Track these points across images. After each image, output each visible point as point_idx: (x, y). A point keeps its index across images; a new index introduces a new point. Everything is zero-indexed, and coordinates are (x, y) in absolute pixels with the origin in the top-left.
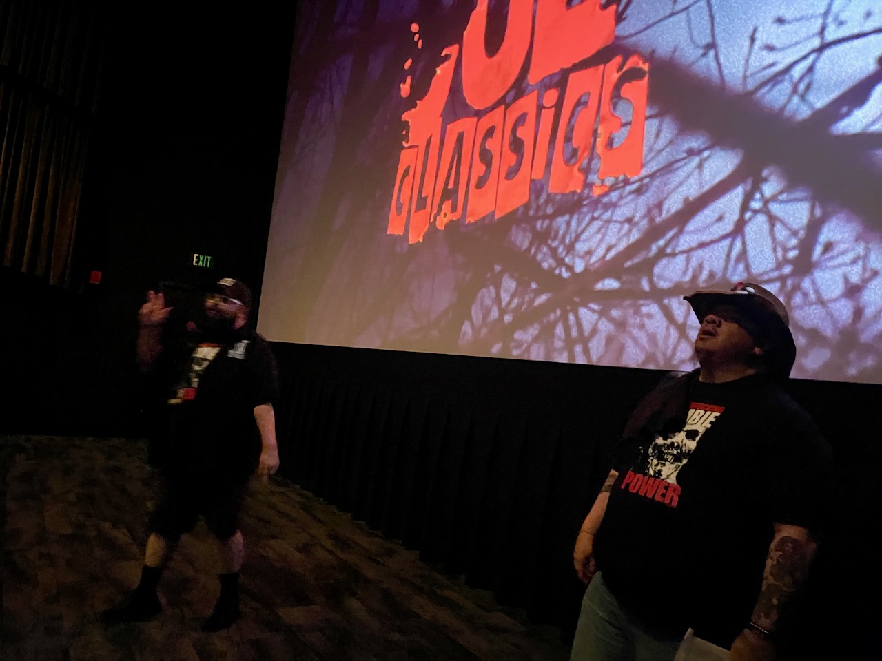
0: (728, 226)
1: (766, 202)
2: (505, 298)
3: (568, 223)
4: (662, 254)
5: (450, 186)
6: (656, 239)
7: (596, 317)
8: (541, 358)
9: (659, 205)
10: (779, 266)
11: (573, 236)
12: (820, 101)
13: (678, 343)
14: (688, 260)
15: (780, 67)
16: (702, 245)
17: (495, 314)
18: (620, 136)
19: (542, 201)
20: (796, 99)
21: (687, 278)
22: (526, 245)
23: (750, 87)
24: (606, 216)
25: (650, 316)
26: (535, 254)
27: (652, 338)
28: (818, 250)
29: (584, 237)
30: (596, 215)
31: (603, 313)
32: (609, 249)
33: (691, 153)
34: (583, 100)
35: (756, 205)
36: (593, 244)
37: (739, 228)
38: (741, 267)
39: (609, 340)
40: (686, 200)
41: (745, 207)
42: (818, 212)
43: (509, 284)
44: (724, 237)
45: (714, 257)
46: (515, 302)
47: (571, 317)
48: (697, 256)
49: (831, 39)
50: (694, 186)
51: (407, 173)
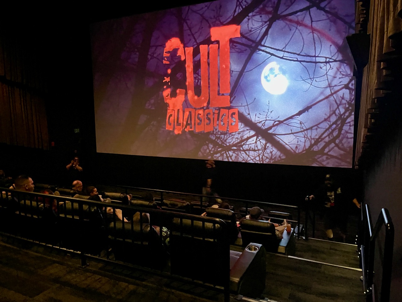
0: (254, 142)
1: (259, 140)
2: (210, 149)
3: (224, 137)
4: (244, 144)
5: (189, 122)
6: (243, 142)
7: (232, 153)
8: (221, 160)
9: (243, 137)
10: (262, 148)
11: (226, 139)
12: (266, 127)
13: (248, 158)
14: (249, 146)
15: (260, 121)
17: (208, 151)
18: (234, 124)
19: (217, 131)
20: (263, 127)
21: (249, 148)
22: (214, 139)
23: (256, 122)
24: (233, 136)
25: (243, 154)
26: (217, 141)
27: (243, 157)
28: (267, 147)
29: (228, 139)
30: (230, 136)
32: (234, 142)
33: (247, 130)
34: (225, 114)
35: (258, 140)
36: (230, 141)
38: (257, 148)
39: (236, 157)
40: (247, 137)
41: (256, 140)
42: (266, 142)
43: (211, 146)
45: (253, 146)
46: (213, 149)
47: (227, 153)
48: (250, 145)
49: (267, 119)
50: (248, 135)
51: (171, 115)
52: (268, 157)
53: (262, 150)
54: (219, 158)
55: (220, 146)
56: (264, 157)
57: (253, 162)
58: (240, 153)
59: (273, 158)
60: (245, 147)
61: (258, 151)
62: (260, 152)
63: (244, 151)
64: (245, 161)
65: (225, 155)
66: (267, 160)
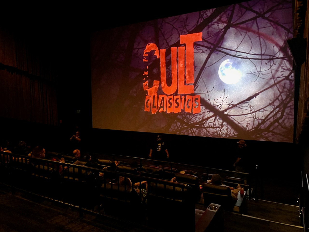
1: (217, 119)
2: (178, 126)
3: (189, 117)
4: (205, 123)
5: (162, 105)
6: (204, 121)
7: (196, 130)
8: (187, 135)
9: (204, 117)
10: (219, 126)
12: (222, 110)
13: (208, 133)
14: (208, 124)
15: (218, 105)
16: (210, 123)
17: (176, 128)
18: (197, 107)
19: (184, 113)
20: (220, 109)
21: (209, 126)
22: (181, 118)
23: (214, 106)
24: (196, 117)
25: (204, 130)
26: (183, 120)
27: (205, 133)
28: (223, 125)
29: (193, 119)
30: (194, 116)
31: (197, 129)
32: (197, 121)
33: (207, 111)
34: (190, 100)
35: (216, 119)
37: (214, 121)
38: (215, 125)
39: (198, 133)
40: (207, 117)
42: (223, 121)
43: (179, 124)
44: (213, 122)
45: (212, 124)
46: (180, 126)
47: (192, 129)
48: (210, 124)
49: (223, 103)
50: (208, 116)
51: (148, 100)
52: (225, 133)
53: (220, 127)
54: (185, 133)
55: (186, 124)
56: (221, 133)
57: (212, 137)
58: (202, 129)
59: (228, 134)
60: (206, 125)
61: (216, 129)
62: (218, 129)
63: (205, 128)
64: (206, 136)
65: (190, 131)
66: (224, 135)
